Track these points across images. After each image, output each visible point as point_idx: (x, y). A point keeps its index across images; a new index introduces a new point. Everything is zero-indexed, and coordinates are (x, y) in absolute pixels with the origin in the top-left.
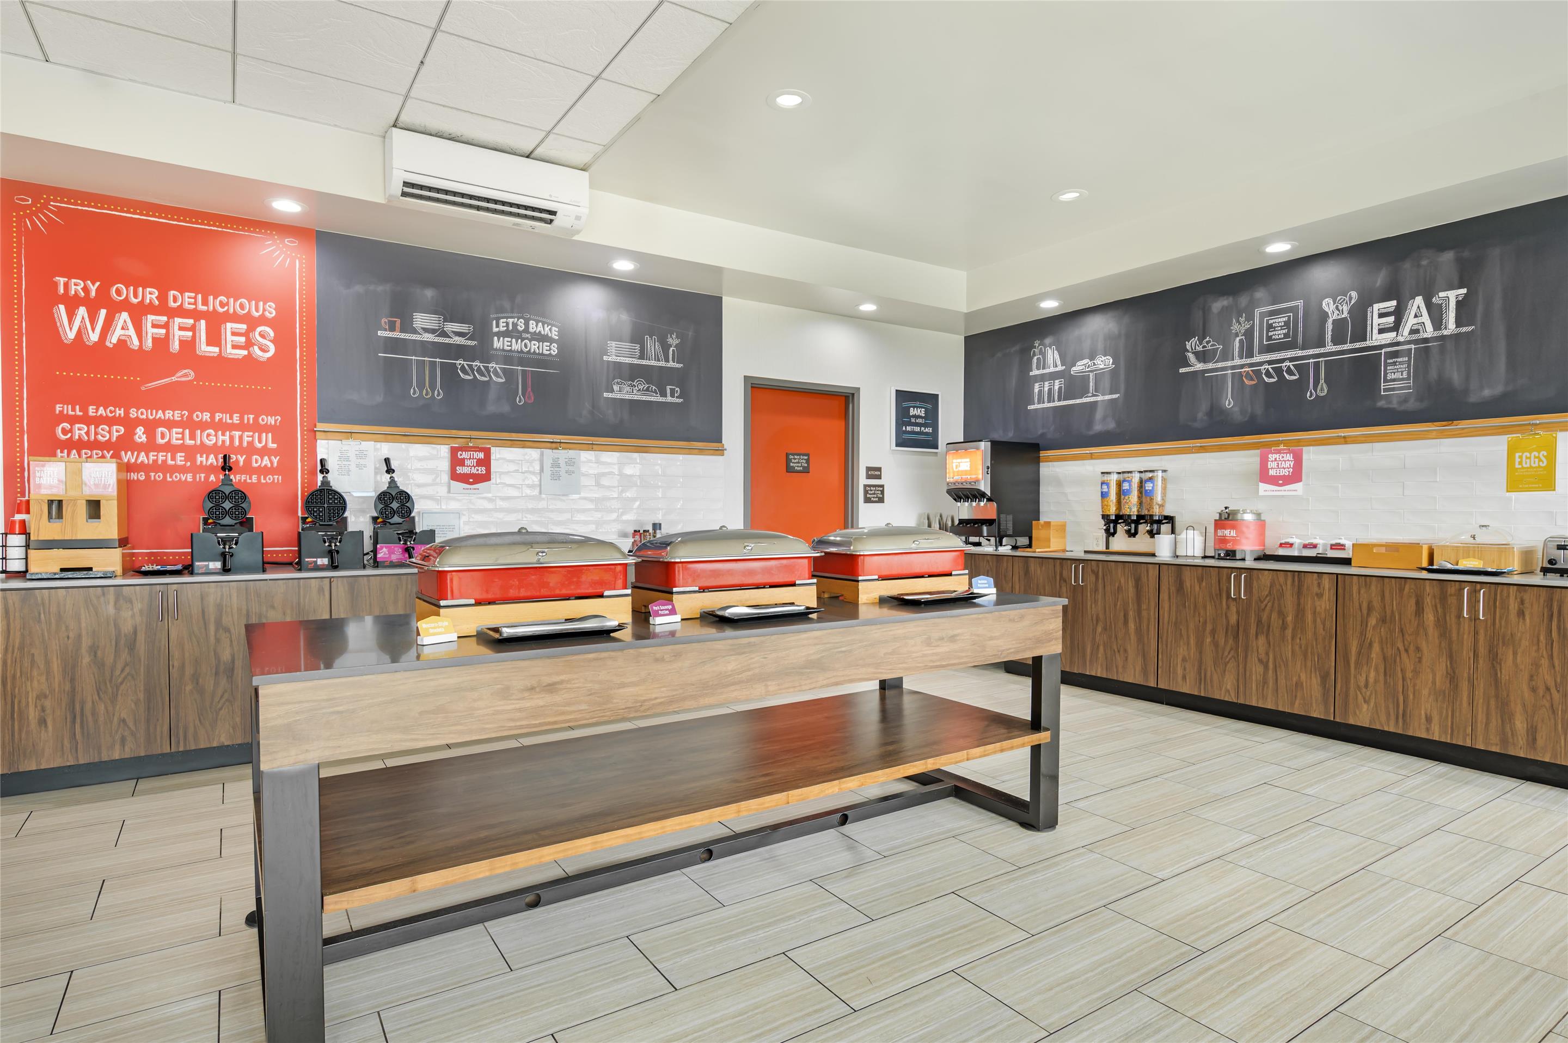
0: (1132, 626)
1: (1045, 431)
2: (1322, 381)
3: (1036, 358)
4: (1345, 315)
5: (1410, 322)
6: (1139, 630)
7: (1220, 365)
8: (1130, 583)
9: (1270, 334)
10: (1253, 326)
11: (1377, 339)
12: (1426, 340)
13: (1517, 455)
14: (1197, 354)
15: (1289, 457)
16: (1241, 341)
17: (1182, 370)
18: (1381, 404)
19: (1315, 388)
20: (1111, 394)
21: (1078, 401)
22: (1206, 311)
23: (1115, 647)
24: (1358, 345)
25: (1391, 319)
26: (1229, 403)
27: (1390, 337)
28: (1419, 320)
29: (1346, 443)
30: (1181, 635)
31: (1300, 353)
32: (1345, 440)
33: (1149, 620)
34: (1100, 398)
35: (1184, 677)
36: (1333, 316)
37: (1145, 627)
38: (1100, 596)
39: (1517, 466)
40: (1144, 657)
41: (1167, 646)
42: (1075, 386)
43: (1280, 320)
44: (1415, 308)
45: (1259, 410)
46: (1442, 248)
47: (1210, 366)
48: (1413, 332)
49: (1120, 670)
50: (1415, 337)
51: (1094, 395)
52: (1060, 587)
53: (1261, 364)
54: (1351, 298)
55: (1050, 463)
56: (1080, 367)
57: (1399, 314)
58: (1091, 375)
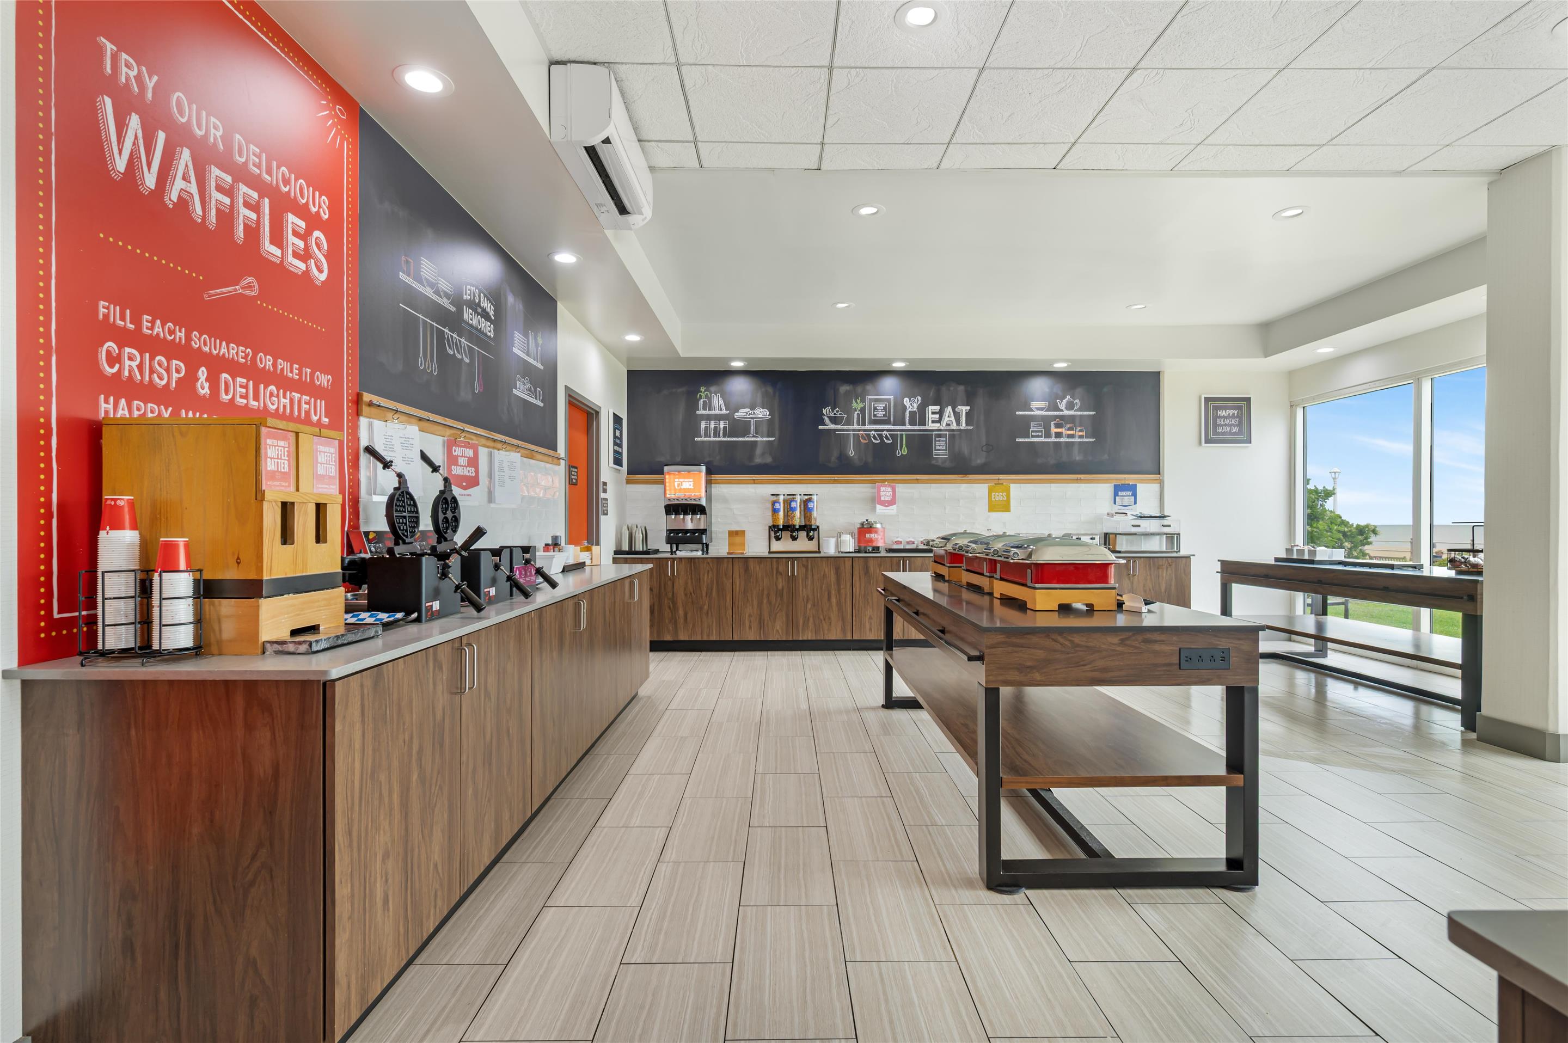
0: (834, 600)
1: (711, 459)
2: (904, 446)
3: (702, 400)
4: (915, 409)
5: (946, 420)
6: (839, 604)
7: (845, 427)
8: (832, 572)
9: (875, 413)
10: (865, 406)
11: (930, 426)
12: (953, 430)
13: (993, 494)
14: (830, 418)
15: (890, 489)
16: (858, 414)
17: (820, 427)
18: (934, 462)
19: (901, 450)
20: (768, 436)
21: (741, 439)
22: (836, 392)
23: (822, 617)
24: (922, 428)
25: (937, 416)
26: (851, 453)
27: (936, 426)
28: (950, 419)
29: (918, 483)
30: (868, 603)
31: (893, 427)
32: (918, 481)
33: (846, 595)
34: (759, 439)
35: (870, 630)
36: (909, 409)
37: (844, 600)
38: (809, 582)
39: (993, 500)
40: (843, 620)
41: (859, 611)
42: (738, 427)
43: (881, 406)
44: (948, 412)
45: (870, 460)
46: (959, 383)
47: (839, 427)
48: (948, 425)
49: (826, 632)
50: (948, 428)
51: (754, 436)
52: (777, 578)
53: (870, 430)
54: (918, 400)
55: (717, 485)
56: (741, 414)
57: (941, 413)
58: (752, 421)
